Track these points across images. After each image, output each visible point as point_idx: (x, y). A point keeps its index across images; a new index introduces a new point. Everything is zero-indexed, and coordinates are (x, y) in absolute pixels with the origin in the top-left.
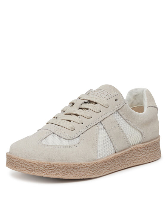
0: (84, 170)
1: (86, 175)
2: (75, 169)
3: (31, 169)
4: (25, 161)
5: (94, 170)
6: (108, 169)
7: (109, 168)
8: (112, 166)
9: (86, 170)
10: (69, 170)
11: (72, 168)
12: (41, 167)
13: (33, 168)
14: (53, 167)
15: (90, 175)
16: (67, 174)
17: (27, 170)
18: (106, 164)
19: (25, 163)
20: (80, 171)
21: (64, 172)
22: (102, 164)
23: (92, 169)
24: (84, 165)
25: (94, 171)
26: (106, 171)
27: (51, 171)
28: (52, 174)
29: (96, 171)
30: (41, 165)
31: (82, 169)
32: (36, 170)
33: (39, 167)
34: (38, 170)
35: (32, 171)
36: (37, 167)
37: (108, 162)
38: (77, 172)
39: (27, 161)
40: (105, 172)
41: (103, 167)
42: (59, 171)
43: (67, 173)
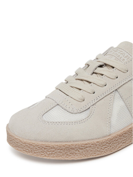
0: (92, 149)
1: (95, 155)
2: (81, 149)
3: (27, 149)
4: (21, 141)
5: (106, 147)
6: (123, 143)
7: (125, 141)
8: (129, 138)
9: (95, 149)
10: (73, 150)
11: (77, 148)
12: (38, 149)
13: (30, 149)
14: (53, 148)
15: (99, 153)
16: (71, 155)
17: (24, 150)
18: (122, 137)
19: (21, 143)
20: (87, 151)
21: (67, 153)
22: (116, 139)
23: (102, 147)
24: (92, 144)
25: (106, 149)
26: (121, 145)
27: (51, 152)
28: (52, 156)
29: (108, 148)
30: (39, 147)
31: (90, 148)
32: (33, 152)
33: (36, 148)
34: (35, 152)
35: (29, 152)
36: (34, 148)
37: (124, 135)
38: (84, 152)
39: (22, 141)
40: (119, 147)
41: (117, 141)
42: (61, 152)
43: (70, 153)
